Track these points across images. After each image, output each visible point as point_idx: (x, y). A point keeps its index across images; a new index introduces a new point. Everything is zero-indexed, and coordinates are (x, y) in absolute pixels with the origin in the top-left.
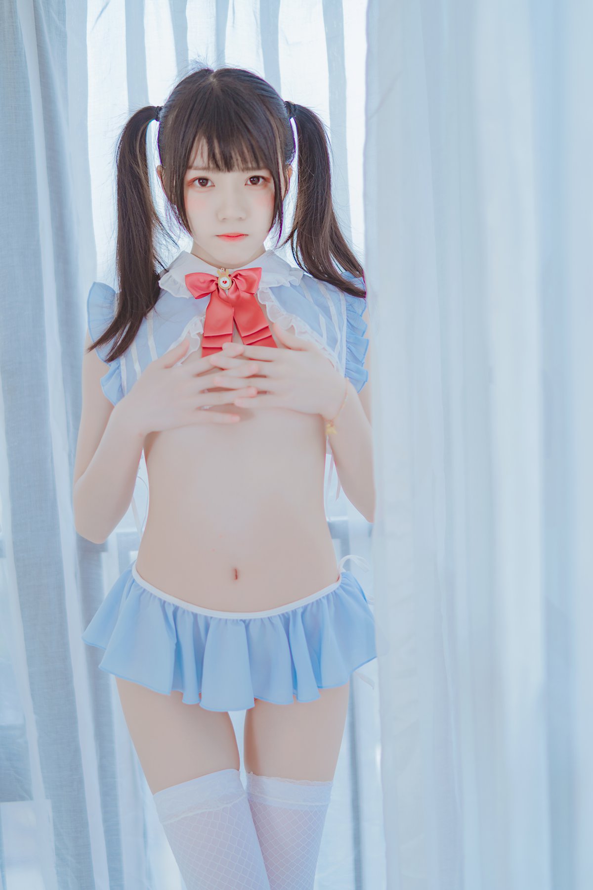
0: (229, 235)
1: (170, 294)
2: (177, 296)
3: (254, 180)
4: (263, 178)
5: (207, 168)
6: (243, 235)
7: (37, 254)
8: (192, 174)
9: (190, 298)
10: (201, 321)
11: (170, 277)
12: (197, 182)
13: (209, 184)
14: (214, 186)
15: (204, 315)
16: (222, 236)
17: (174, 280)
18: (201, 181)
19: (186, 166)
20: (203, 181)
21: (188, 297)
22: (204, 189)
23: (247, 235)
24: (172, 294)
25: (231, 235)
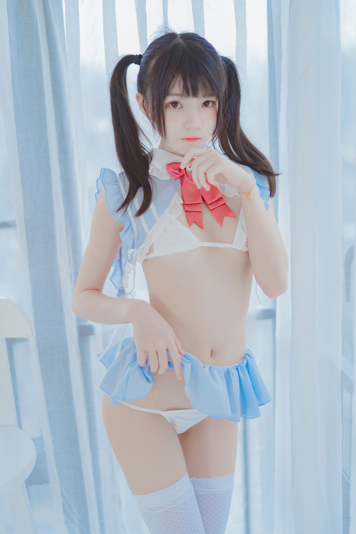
0: (190, 138)
1: (157, 178)
2: (161, 179)
3: (206, 104)
4: (213, 102)
5: (181, 95)
6: (198, 139)
7: (46, 151)
8: (170, 99)
9: (170, 179)
10: (179, 195)
11: (155, 166)
12: (171, 105)
13: (179, 106)
14: (183, 107)
15: (179, 191)
16: (186, 139)
17: (157, 168)
18: (174, 104)
19: (166, 93)
20: (175, 104)
21: (168, 179)
22: (175, 110)
23: (201, 139)
24: (158, 177)
25: (192, 138)
